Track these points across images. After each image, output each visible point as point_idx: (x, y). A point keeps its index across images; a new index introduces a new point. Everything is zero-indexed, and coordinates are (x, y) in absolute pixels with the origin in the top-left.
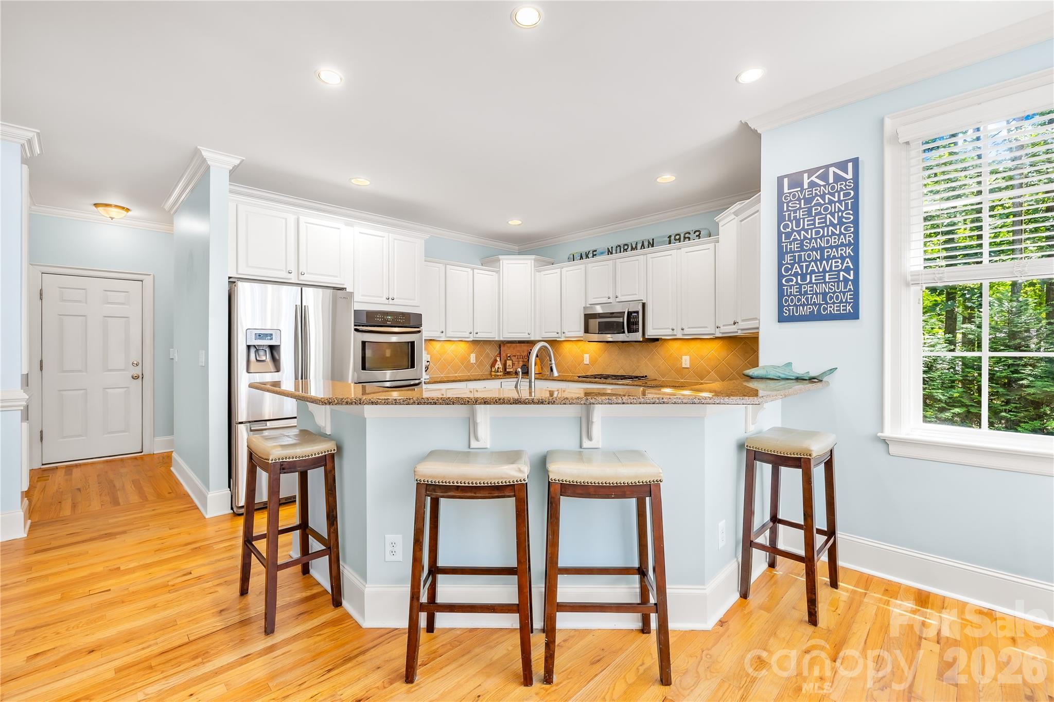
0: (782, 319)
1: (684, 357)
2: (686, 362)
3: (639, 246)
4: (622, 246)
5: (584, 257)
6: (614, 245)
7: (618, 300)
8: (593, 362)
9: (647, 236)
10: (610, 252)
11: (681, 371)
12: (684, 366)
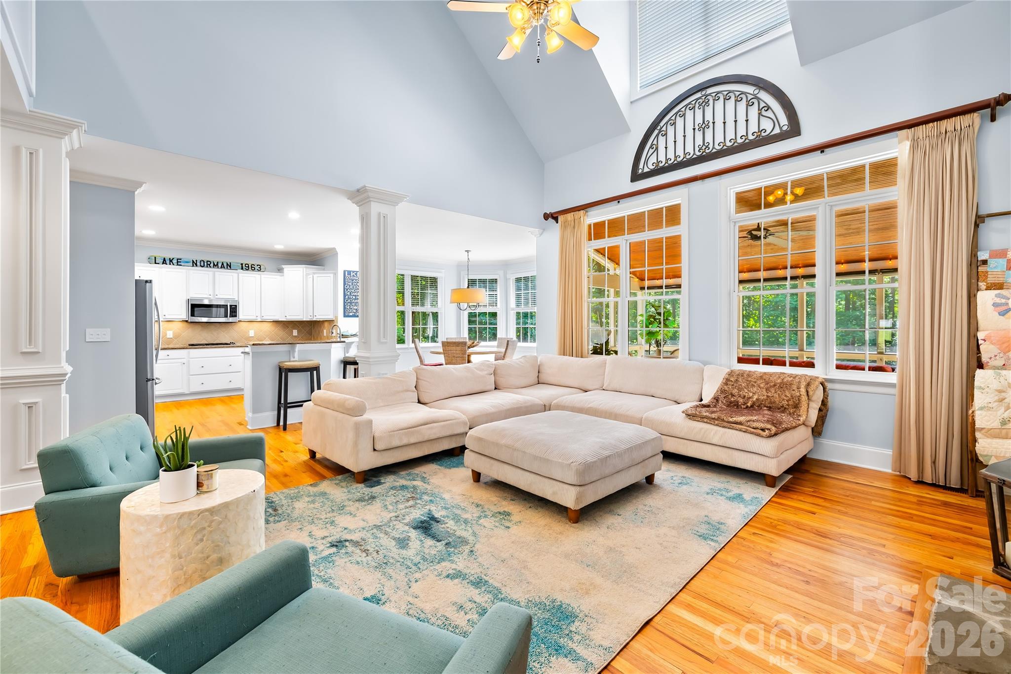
0: (345, 316)
1: (250, 331)
2: (252, 333)
3: (220, 265)
4: (205, 261)
5: (168, 262)
6: (199, 259)
7: (217, 297)
8: (176, 336)
9: (226, 260)
10: (194, 264)
11: (249, 338)
12: (250, 336)
